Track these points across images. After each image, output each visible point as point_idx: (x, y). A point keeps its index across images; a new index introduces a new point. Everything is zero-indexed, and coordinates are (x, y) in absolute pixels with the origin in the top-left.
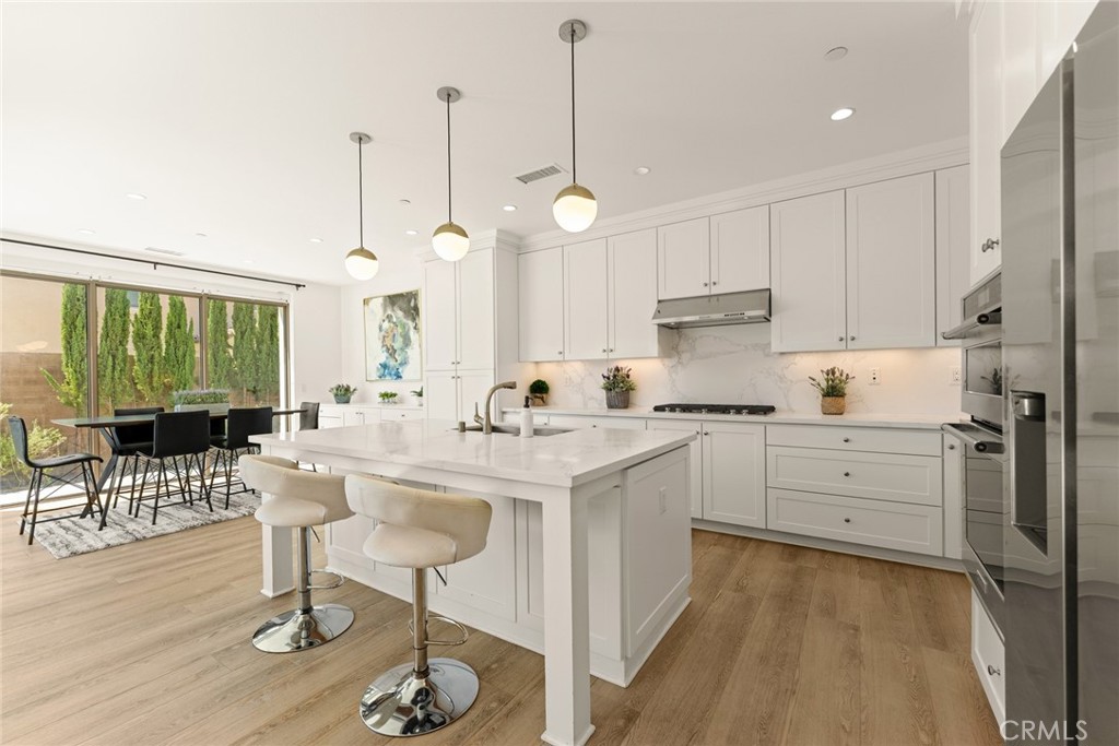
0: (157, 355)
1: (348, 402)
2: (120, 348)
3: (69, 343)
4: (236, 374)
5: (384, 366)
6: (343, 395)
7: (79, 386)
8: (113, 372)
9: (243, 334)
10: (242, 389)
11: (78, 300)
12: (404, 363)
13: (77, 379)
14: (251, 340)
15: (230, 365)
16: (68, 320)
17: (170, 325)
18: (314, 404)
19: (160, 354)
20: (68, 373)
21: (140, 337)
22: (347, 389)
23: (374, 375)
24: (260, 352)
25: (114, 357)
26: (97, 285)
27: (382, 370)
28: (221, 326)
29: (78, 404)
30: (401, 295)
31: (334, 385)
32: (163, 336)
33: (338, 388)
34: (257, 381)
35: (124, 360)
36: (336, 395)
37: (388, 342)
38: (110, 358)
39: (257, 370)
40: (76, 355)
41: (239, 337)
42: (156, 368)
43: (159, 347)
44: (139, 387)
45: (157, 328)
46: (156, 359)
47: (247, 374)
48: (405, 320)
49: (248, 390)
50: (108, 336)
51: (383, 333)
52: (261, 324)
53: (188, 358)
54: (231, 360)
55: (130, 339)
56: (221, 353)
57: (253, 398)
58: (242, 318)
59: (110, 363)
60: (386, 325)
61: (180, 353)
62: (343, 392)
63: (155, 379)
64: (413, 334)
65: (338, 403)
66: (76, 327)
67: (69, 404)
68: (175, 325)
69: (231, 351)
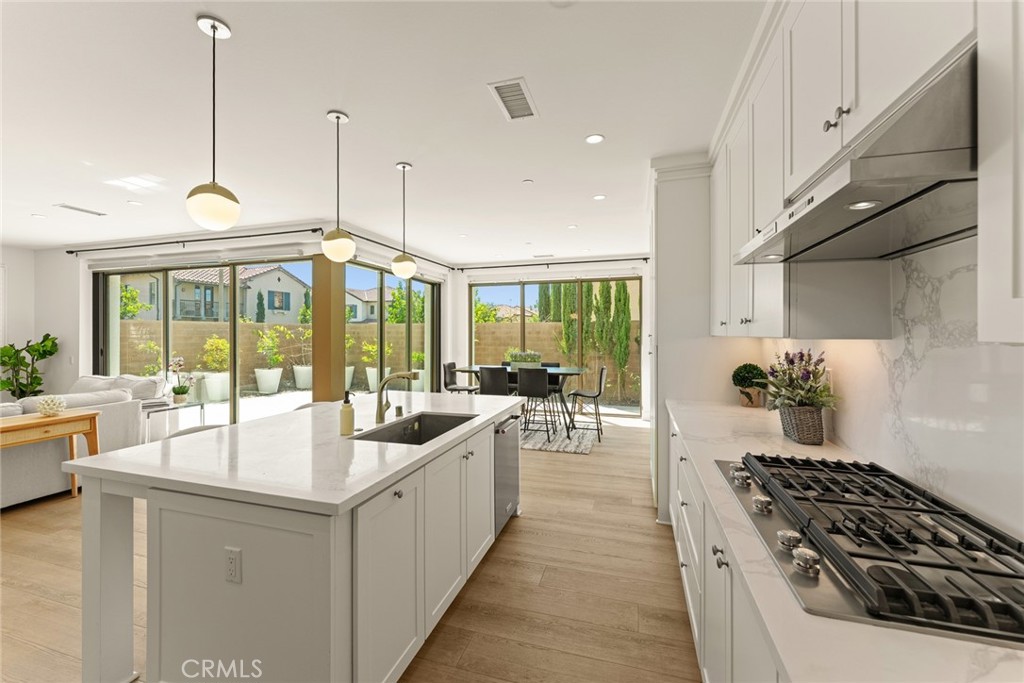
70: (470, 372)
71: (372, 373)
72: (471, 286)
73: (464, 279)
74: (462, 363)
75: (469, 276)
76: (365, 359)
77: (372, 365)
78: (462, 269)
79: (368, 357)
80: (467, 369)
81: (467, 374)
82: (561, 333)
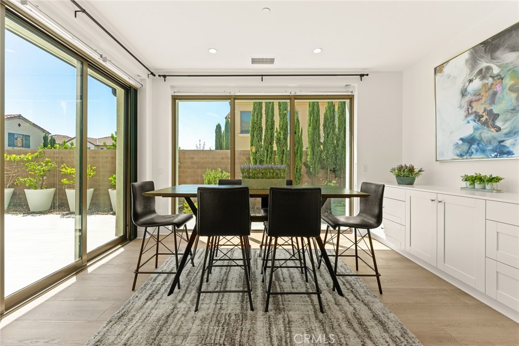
1: (411, 183)
2: (270, 146)
4: (324, 160)
5: (470, 141)
6: (407, 176)
8: (267, 159)
9: (328, 135)
10: (327, 169)
14: (333, 138)
15: (321, 155)
18: (378, 186)
19: (286, 149)
21: (279, 140)
22: (411, 170)
23: (450, 154)
24: (338, 146)
25: (267, 151)
26: (236, 99)
27: (465, 147)
28: (317, 130)
31: (396, 166)
32: (288, 139)
33: (400, 168)
34: (335, 164)
35: (271, 153)
36: (398, 176)
37: (479, 108)
38: (266, 151)
39: (336, 158)
41: (326, 136)
42: (284, 156)
43: (287, 145)
45: (286, 134)
46: (285, 152)
47: (330, 160)
49: (330, 170)
50: (266, 140)
51: (468, 98)
52: (339, 128)
53: (299, 150)
54: (321, 152)
55: (275, 142)
56: (316, 147)
57: (333, 175)
58: (328, 125)
59: (266, 154)
60: (477, 84)
61: (296, 148)
62: (406, 173)
65: (399, 184)
68: (295, 132)
69: (322, 147)
70: (174, 196)
71: (72, 195)
72: (175, 99)
73: (167, 90)
74: (163, 183)
75: (172, 87)
76: (65, 181)
77: (71, 187)
78: (165, 76)
79: (68, 180)
80: (170, 192)
81: (170, 199)
82: (249, 159)
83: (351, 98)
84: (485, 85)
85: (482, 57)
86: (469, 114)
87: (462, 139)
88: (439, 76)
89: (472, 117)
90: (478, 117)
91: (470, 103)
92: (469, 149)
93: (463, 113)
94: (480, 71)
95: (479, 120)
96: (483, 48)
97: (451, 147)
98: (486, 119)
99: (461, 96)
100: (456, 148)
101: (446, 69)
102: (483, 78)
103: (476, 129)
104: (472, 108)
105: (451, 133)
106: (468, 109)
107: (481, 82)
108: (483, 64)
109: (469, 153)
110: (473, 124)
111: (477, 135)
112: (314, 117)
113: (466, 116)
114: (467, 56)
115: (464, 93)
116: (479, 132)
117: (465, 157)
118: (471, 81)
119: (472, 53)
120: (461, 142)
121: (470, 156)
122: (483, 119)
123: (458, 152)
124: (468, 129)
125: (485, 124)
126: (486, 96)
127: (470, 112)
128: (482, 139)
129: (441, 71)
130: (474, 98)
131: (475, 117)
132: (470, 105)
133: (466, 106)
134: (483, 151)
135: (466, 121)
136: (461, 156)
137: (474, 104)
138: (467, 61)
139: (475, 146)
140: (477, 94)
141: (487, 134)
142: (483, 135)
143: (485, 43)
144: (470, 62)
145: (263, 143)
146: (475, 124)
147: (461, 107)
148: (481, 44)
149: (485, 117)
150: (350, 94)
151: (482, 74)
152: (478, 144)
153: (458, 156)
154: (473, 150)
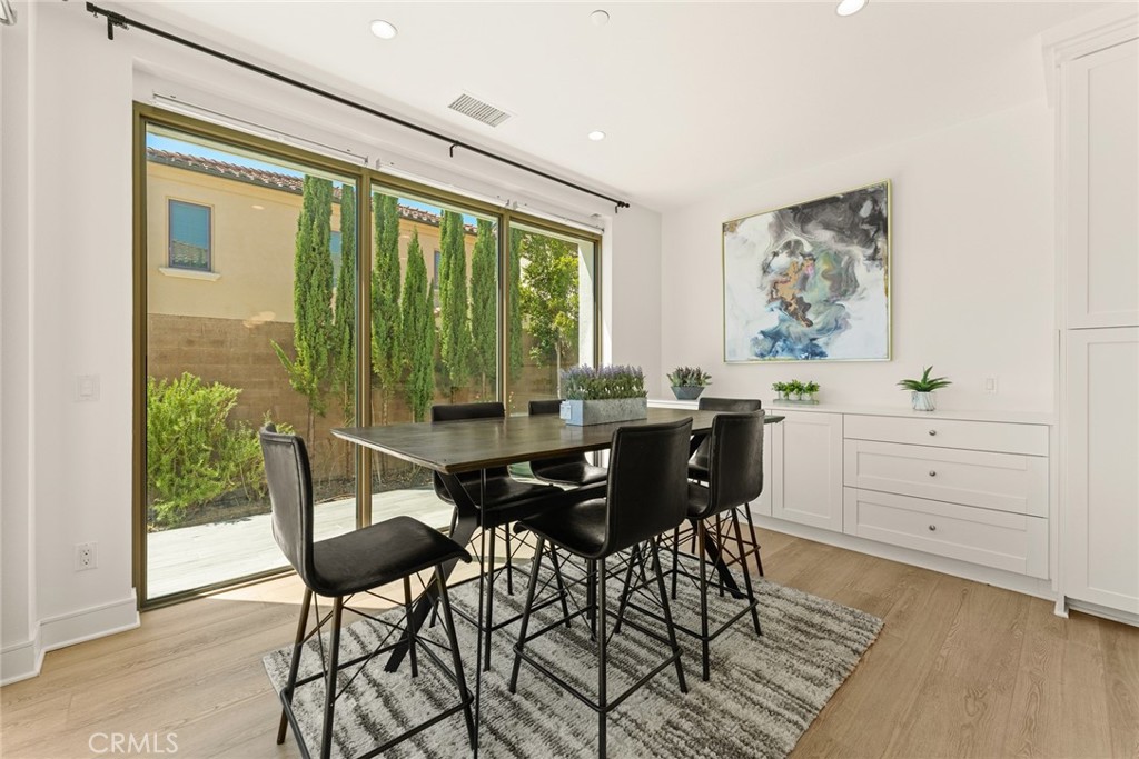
0: (395, 328)
3: (302, 307)
5: (774, 336)
7: (313, 367)
8: (350, 347)
10: (481, 375)
11: (314, 250)
12: (836, 327)
13: (311, 357)
16: (302, 276)
17: (410, 287)
20: (302, 348)
22: (698, 376)
23: (745, 352)
26: (373, 181)
27: (767, 344)
28: (462, 292)
29: (311, 390)
30: (833, 201)
32: (400, 301)
36: (677, 385)
37: (787, 292)
38: (347, 328)
40: (311, 324)
42: (395, 344)
44: (376, 370)
45: (396, 291)
46: (395, 333)
48: (841, 247)
50: (344, 300)
51: (772, 277)
56: (460, 326)
59: (347, 336)
60: (783, 260)
61: (420, 325)
63: (394, 360)
64: (863, 272)
66: (310, 286)
67: (301, 390)
68: (415, 288)
69: (470, 326)
83: (597, 242)
84: (794, 264)
85: (790, 226)
86: (772, 299)
87: (762, 333)
88: (728, 237)
89: (777, 303)
90: (785, 305)
91: (775, 284)
92: (773, 347)
93: (764, 297)
94: (788, 245)
95: (786, 309)
96: (792, 215)
97: (748, 343)
98: (795, 309)
99: (762, 272)
100: (754, 345)
101: (741, 229)
102: (792, 254)
103: (782, 321)
104: (777, 291)
105: (748, 323)
106: (772, 292)
107: (788, 259)
108: (791, 236)
109: (772, 352)
110: (778, 313)
111: (783, 329)
112: (456, 258)
113: (769, 302)
114: (770, 218)
115: (766, 269)
116: (786, 324)
117: (767, 358)
118: (776, 254)
119: (777, 217)
120: (761, 337)
121: (774, 356)
122: (792, 308)
123: (758, 351)
124: (772, 320)
125: (793, 314)
126: (795, 279)
127: (775, 296)
128: (789, 334)
129: (733, 231)
130: (780, 278)
131: (781, 304)
132: (775, 287)
133: (768, 288)
134: (791, 350)
135: (769, 309)
136: (762, 355)
137: (779, 286)
138: (770, 225)
139: (780, 343)
140: (784, 273)
141: (796, 328)
142: (791, 329)
143: (794, 209)
144: (774, 228)
145: (333, 306)
146: (781, 313)
147: (762, 287)
148: (789, 208)
149: (794, 306)
150: (599, 232)
151: (791, 248)
152: (785, 341)
153: (757, 355)
154: (779, 350)
